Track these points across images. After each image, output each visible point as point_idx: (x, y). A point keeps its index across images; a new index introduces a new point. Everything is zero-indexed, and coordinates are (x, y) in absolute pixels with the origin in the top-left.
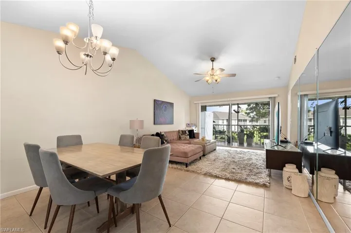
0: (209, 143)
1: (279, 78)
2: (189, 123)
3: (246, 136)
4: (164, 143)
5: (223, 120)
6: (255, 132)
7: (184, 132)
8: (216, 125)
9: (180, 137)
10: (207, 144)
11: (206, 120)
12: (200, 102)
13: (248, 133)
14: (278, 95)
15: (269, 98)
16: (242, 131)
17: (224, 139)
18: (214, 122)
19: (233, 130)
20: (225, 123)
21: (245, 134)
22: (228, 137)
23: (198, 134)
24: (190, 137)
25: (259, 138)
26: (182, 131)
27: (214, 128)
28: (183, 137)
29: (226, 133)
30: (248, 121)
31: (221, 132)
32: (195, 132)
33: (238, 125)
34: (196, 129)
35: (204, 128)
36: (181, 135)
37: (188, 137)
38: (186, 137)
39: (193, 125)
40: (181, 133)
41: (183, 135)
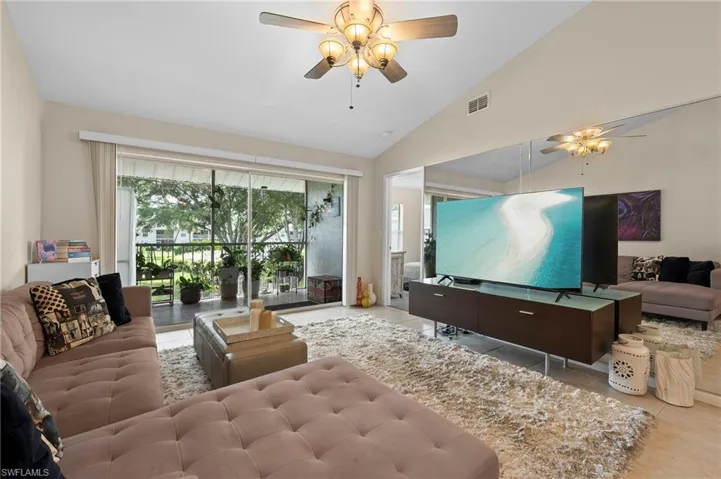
7: (78, 299)
16: (230, 261)
22: (185, 283)
24: (120, 320)
25: (272, 277)
26: (64, 292)
31: (160, 271)
36: (63, 318)
37: (108, 318)
38: (100, 323)
39: (76, 249)
40: (60, 303)
41: (76, 316)
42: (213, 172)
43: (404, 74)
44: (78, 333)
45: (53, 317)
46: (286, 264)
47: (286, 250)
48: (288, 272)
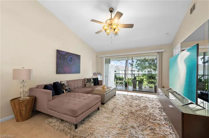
0: (109, 91)
1: (167, 34)
2: (96, 72)
3: (138, 82)
4: (63, 92)
5: (122, 70)
6: (144, 79)
7: (89, 80)
8: (117, 74)
9: (85, 85)
10: (107, 92)
11: (109, 70)
12: (104, 56)
13: (139, 79)
14: (165, 50)
15: (158, 53)
16: (135, 78)
17: (122, 84)
18: (115, 71)
19: (129, 77)
20: (123, 72)
21: (137, 80)
22: (125, 82)
23: (102, 81)
24: (95, 85)
25: (147, 84)
26: (88, 79)
27: (115, 76)
28: (88, 84)
29: (124, 80)
30: (136, 71)
31: (120, 79)
32: (99, 79)
33: (132, 74)
34: (100, 77)
35: (108, 76)
36: (86, 83)
37: (93, 84)
38: (91, 84)
39: (99, 74)
40: (86, 81)
41: (88, 83)
42: (132, 58)
43: (133, 25)
44: (88, 85)
45: (85, 82)
46: (151, 80)
47: (151, 76)
48: (152, 83)
